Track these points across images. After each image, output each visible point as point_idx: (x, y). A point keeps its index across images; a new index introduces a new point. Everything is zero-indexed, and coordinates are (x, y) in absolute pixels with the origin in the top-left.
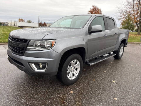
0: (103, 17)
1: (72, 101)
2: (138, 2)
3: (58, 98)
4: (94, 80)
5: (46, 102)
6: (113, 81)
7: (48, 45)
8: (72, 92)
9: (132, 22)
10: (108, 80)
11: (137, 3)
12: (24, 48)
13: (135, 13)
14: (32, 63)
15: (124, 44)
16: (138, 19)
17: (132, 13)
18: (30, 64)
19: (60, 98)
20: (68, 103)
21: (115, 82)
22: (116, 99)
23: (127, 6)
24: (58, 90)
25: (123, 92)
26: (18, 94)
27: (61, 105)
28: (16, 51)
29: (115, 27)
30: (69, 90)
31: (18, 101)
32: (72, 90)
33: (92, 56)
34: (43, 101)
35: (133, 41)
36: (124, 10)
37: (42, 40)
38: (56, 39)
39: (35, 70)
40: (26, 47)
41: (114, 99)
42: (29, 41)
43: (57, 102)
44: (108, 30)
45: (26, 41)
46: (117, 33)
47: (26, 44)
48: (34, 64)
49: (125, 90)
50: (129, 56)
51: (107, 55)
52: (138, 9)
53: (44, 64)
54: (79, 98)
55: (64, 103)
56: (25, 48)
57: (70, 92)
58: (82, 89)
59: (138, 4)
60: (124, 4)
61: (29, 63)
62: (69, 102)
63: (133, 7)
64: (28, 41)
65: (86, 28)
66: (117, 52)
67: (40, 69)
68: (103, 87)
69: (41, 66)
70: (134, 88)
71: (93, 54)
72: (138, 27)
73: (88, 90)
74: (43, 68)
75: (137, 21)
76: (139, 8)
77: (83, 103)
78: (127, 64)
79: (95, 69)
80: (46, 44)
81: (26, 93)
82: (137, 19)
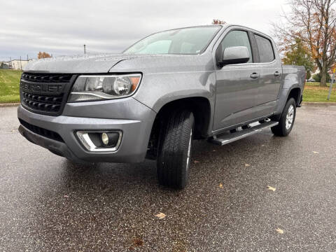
0: (247, 32)
1: (163, 240)
2: (319, 12)
3: (125, 231)
4: (221, 185)
5: (91, 242)
6: (271, 188)
7: (122, 88)
8: (161, 216)
9: (306, 56)
10: (256, 184)
11: (316, 14)
12: (62, 95)
13: (313, 36)
14: (84, 131)
15: (296, 100)
16: (320, 51)
17: (306, 35)
18: (78, 133)
19: (130, 231)
20: (150, 244)
21: (274, 190)
22: (281, 231)
23: (293, 21)
24: (125, 211)
25: (297, 213)
26: (13, 223)
27: (131, 249)
28: (41, 106)
29: (275, 58)
30: (153, 211)
31: (13, 240)
32: (163, 211)
33: (226, 121)
34: (81, 241)
35: (312, 99)
36: (287, 30)
37: (109, 73)
38: (141, 73)
39: (92, 150)
40: (69, 93)
41: (277, 232)
42: (76, 76)
43: (120, 242)
44: (259, 62)
45: (68, 77)
46: (280, 72)
47: (69, 84)
48: (89, 134)
49: (302, 210)
50: (306, 132)
51: (257, 123)
52: (319, 27)
53: (115, 134)
54: (180, 229)
55: (139, 243)
56: (65, 95)
57: (158, 215)
58: (188, 208)
59: (320, 16)
60: (288, 17)
61: (75, 131)
62: (154, 241)
63: (309, 21)
64: (74, 77)
65: (210, 54)
66: (279, 118)
67: (103, 146)
68: (244, 201)
69: (105, 139)
70: (325, 205)
71: (227, 119)
72: (321, 69)
73: (206, 209)
74: (112, 143)
75: (319, 54)
76: (321, 25)
77: (193, 245)
78: (302, 147)
79: (222, 161)
80: (119, 85)
81: (38, 220)
82: (317, 50)
